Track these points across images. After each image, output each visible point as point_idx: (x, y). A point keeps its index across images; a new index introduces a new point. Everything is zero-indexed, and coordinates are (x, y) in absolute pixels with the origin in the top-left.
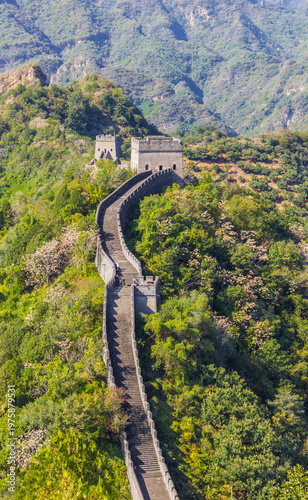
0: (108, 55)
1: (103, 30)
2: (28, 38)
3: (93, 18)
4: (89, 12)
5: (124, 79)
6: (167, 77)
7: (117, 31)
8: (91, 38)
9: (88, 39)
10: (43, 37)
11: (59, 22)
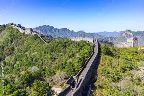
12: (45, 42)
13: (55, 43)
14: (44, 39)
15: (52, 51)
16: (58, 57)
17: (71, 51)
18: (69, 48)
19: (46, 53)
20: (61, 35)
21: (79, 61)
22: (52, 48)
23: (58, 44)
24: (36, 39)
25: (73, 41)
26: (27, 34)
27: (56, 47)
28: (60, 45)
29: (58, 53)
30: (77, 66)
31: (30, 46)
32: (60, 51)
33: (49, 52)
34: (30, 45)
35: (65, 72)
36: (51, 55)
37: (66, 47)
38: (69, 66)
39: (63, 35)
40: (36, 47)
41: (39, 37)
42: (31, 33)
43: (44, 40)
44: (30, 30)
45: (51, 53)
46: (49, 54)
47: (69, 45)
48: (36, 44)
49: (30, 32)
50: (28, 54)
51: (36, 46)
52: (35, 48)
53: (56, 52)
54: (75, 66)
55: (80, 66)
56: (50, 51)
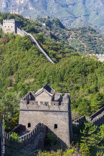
0: (89, 19)
1: (88, 14)
2: (69, 15)
3: (86, 11)
4: (85, 9)
5: (86, 24)
6: (100, 24)
7: (91, 14)
8: (85, 16)
9: (84, 16)
10: (74, 15)
11: (78, 12)
12: (47, 53)
13: (68, 63)
14: (43, 46)
15: (62, 80)
16: (71, 90)
17: (95, 82)
18: (91, 77)
19: (51, 82)
20: (91, 17)
21: (97, 99)
22: (62, 73)
23: (74, 67)
24: (27, 49)
25: (101, 63)
26: (6, 32)
27: (69, 73)
28: (76, 69)
29: (72, 84)
30: (94, 105)
31: (17, 65)
32: (75, 81)
33: (56, 81)
34: (17, 62)
35: (77, 112)
36: (59, 85)
37: (87, 74)
38: (83, 105)
39: (97, 17)
40: (29, 67)
41: (35, 43)
42: (16, 32)
43: (45, 50)
44: (14, 25)
45: (60, 83)
46: (56, 84)
47: (93, 71)
48: (29, 60)
49: (13, 30)
50: (14, 80)
51: (29, 64)
52: (28, 69)
53: (68, 81)
54: (92, 105)
55: (98, 106)
56: (58, 79)
